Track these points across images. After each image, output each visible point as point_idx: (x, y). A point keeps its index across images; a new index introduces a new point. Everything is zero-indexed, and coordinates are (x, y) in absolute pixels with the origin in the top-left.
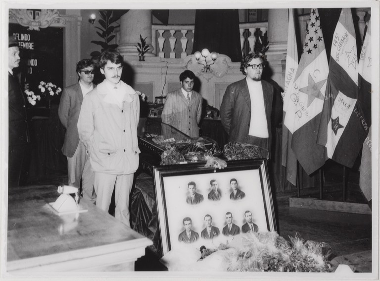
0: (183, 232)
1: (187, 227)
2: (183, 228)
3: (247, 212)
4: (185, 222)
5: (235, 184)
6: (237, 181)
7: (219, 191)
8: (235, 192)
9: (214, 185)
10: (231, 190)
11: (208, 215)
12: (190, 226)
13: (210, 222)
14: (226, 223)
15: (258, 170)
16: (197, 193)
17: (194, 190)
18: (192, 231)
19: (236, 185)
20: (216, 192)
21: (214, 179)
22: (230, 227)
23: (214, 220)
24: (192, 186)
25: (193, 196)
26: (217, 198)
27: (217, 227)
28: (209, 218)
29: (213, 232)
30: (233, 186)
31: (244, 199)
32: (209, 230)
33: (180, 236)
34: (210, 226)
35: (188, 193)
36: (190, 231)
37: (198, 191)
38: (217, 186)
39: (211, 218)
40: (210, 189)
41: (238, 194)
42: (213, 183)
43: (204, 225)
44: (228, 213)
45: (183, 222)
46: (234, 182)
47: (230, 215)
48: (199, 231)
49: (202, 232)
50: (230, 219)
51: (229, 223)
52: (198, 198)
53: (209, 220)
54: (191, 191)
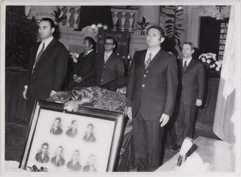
0: (40, 153)
1: (44, 150)
2: (41, 150)
3: (92, 156)
4: (44, 146)
5: (91, 128)
6: (93, 127)
7: (76, 131)
8: (89, 135)
9: (74, 124)
10: (86, 133)
11: (61, 147)
12: (46, 150)
13: (61, 152)
14: (72, 158)
15: (115, 122)
16: (60, 127)
17: (58, 124)
18: (46, 154)
19: (91, 130)
20: (74, 131)
21: (76, 120)
22: (74, 163)
23: (64, 153)
24: (58, 121)
25: (56, 129)
26: (72, 136)
27: (64, 159)
28: (61, 149)
29: (60, 162)
30: (89, 130)
31: (94, 143)
32: (58, 158)
33: (37, 155)
34: (60, 156)
35: (54, 125)
36: (45, 154)
37: (61, 126)
38: (76, 126)
39: (62, 150)
40: (70, 127)
41: (90, 138)
42: (74, 123)
43: (56, 153)
44: (77, 151)
45: (43, 146)
46: (91, 127)
47: (77, 153)
48: (51, 156)
49: (52, 158)
50: (77, 156)
51: (75, 159)
52: (59, 131)
53: (61, 151)
54: (56, 124)
